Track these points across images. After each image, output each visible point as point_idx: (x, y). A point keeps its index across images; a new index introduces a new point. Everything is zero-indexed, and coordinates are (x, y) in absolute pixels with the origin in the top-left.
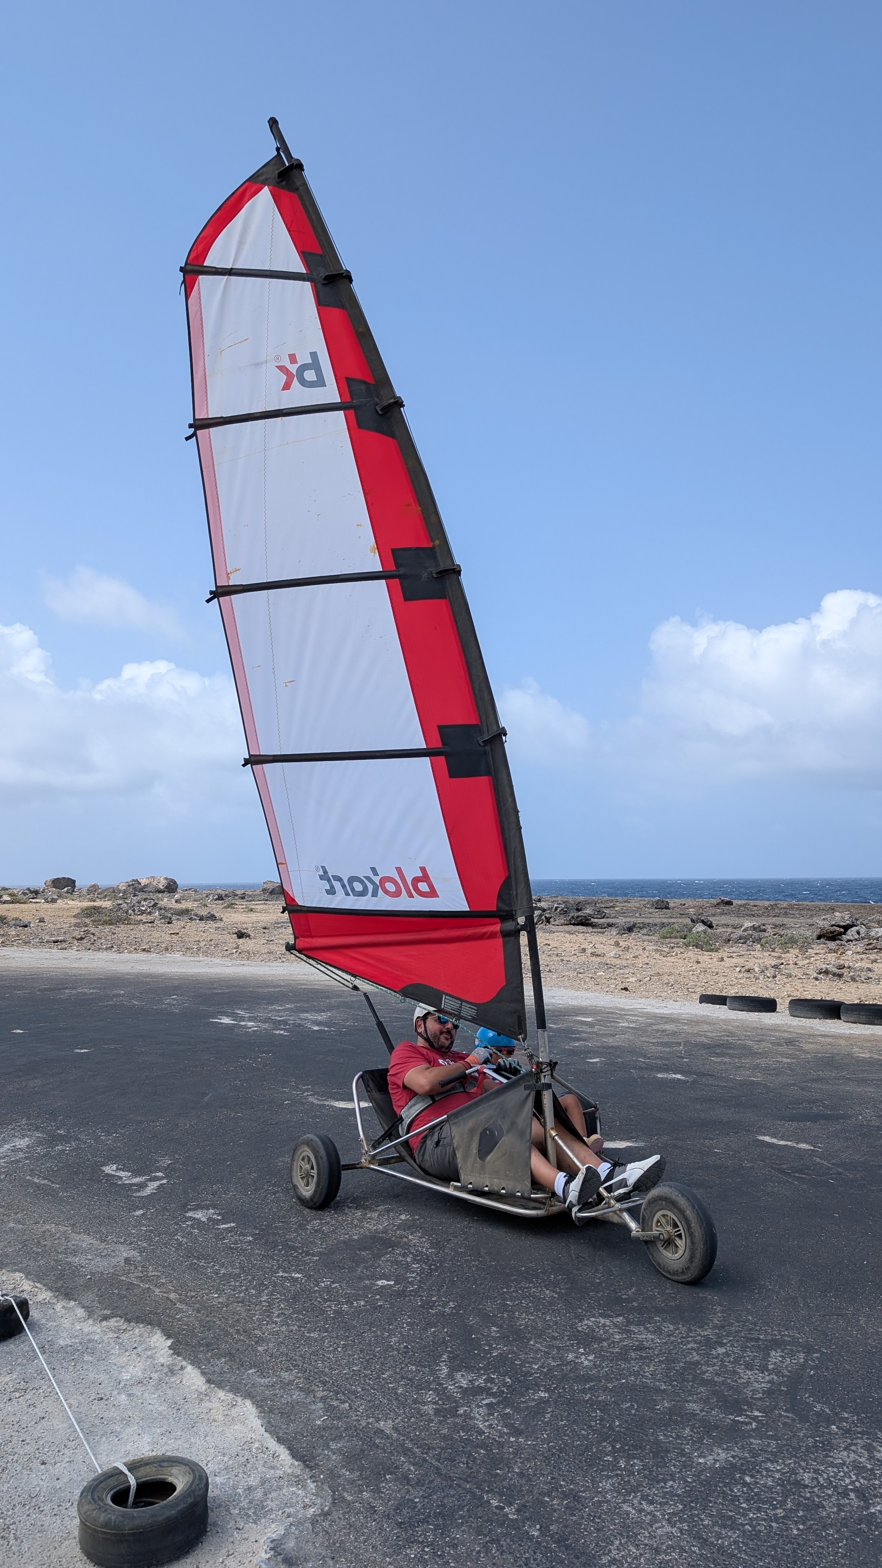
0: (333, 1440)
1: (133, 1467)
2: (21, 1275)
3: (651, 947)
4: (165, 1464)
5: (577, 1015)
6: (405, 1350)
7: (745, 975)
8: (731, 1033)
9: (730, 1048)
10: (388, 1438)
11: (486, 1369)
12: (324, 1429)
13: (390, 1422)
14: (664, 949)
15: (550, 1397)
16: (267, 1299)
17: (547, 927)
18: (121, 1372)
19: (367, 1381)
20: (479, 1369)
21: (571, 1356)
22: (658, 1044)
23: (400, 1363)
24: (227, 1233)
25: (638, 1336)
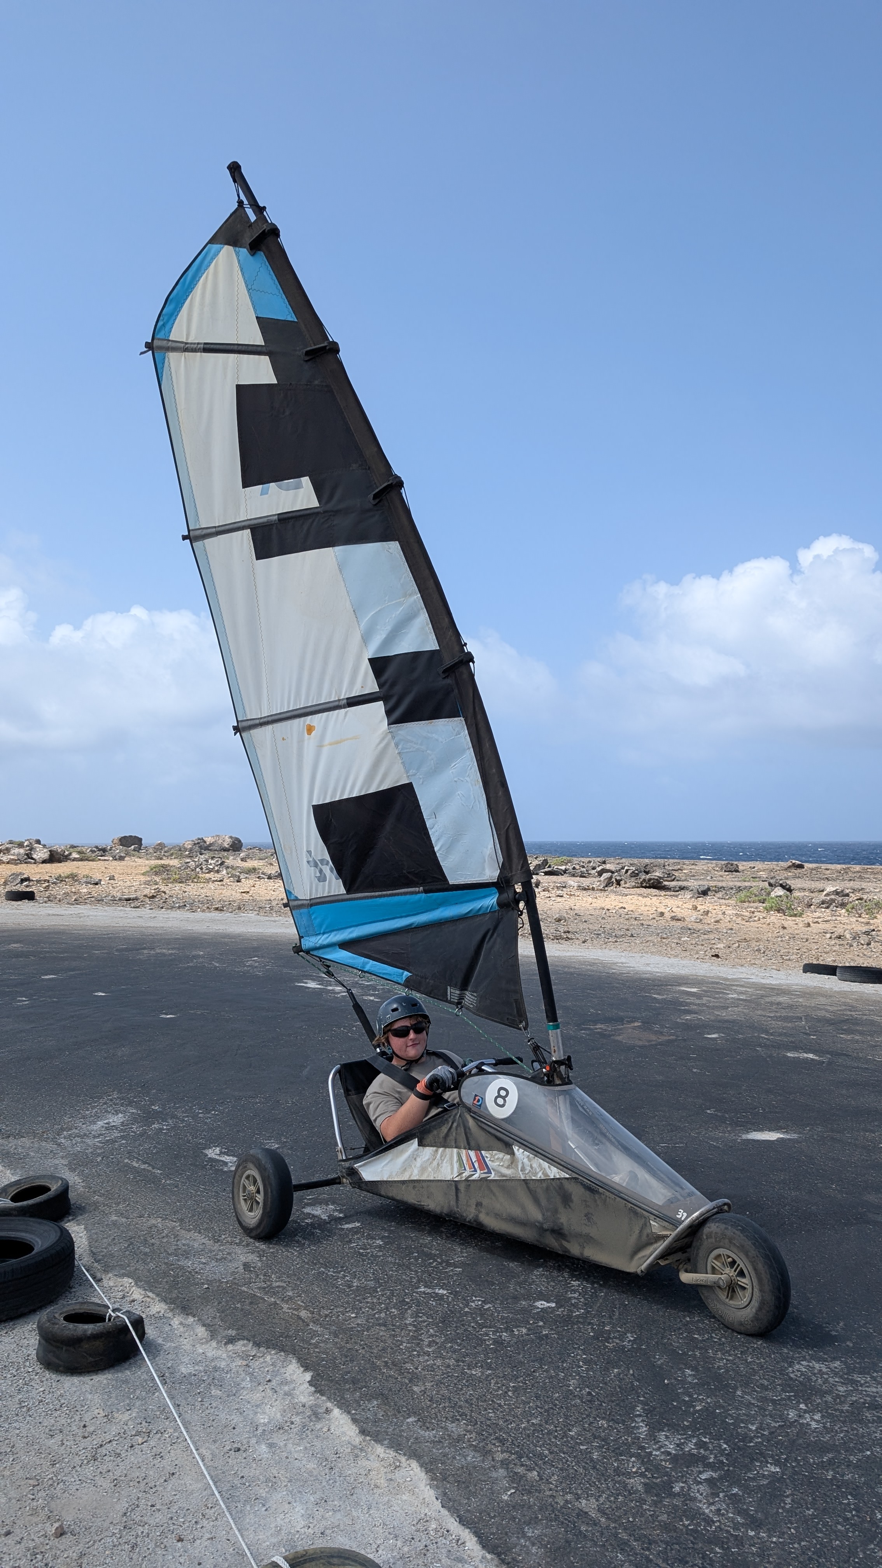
0: (528, 1523)
2: (130, 1280)
3: (731, 911)
5: (680, 985)
6: (589, 1398)
7: (837, 941)
8: (853, 1007)
9: (858, 1024)
10: (596, 1525)
11: (694, 1427)
12: (514, 1507)
14: (745, 914)
15: (783, 1473)
16: (413, 1322)
17: (618, 889)
18: (256, 1413)
19: (553, 1440)
20: (685, 1428)
21: (792, 1414)
22: (776, 1018)
23: (587, 1416)
24: (353, 1235)
25: (867, 1389)
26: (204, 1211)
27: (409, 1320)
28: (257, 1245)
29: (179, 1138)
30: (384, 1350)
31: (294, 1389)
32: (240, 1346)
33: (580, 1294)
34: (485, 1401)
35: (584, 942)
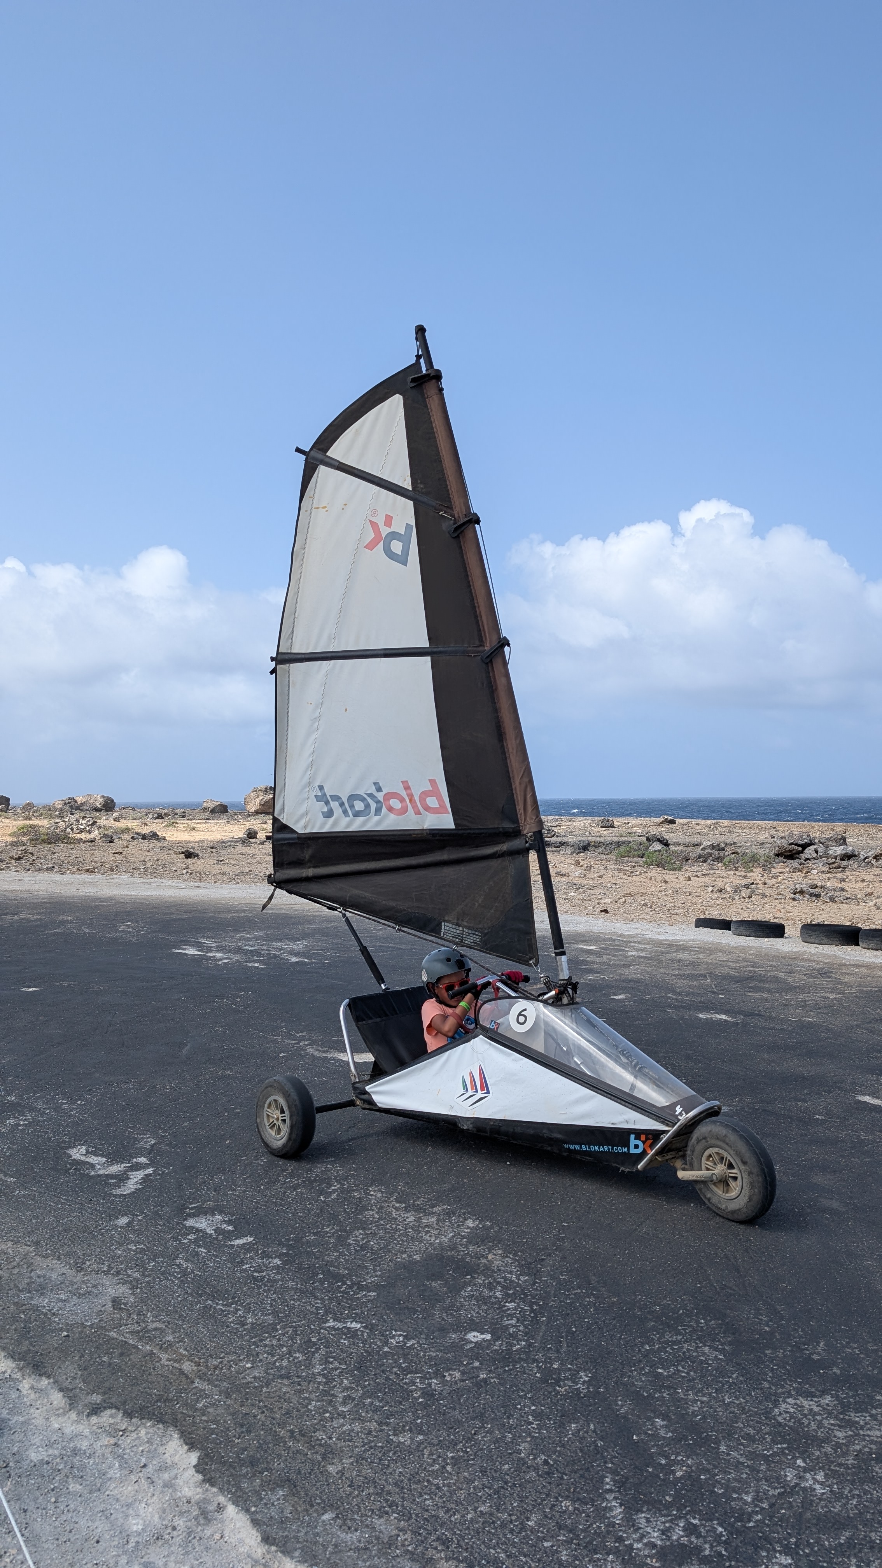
3: (612, 867)
6: (546, 1468)
7: (718, 894)
9: (764, 981)
11: (677, 1505)
14: (626, 868)
16: (322, 1370)
20: (667, 1507)
21: (790, 1475)
22: (681, 977)
23: (547, 1495)
24: (245, 1254)
26: (65, 1230)
27: (318, 1369)
28: (129, 1272)
29: (38, 1136)
30: (288, 1413)
31: (176, 1477)
32: (107, 1417)
33: (518, 1320)
34: (419, 1481)
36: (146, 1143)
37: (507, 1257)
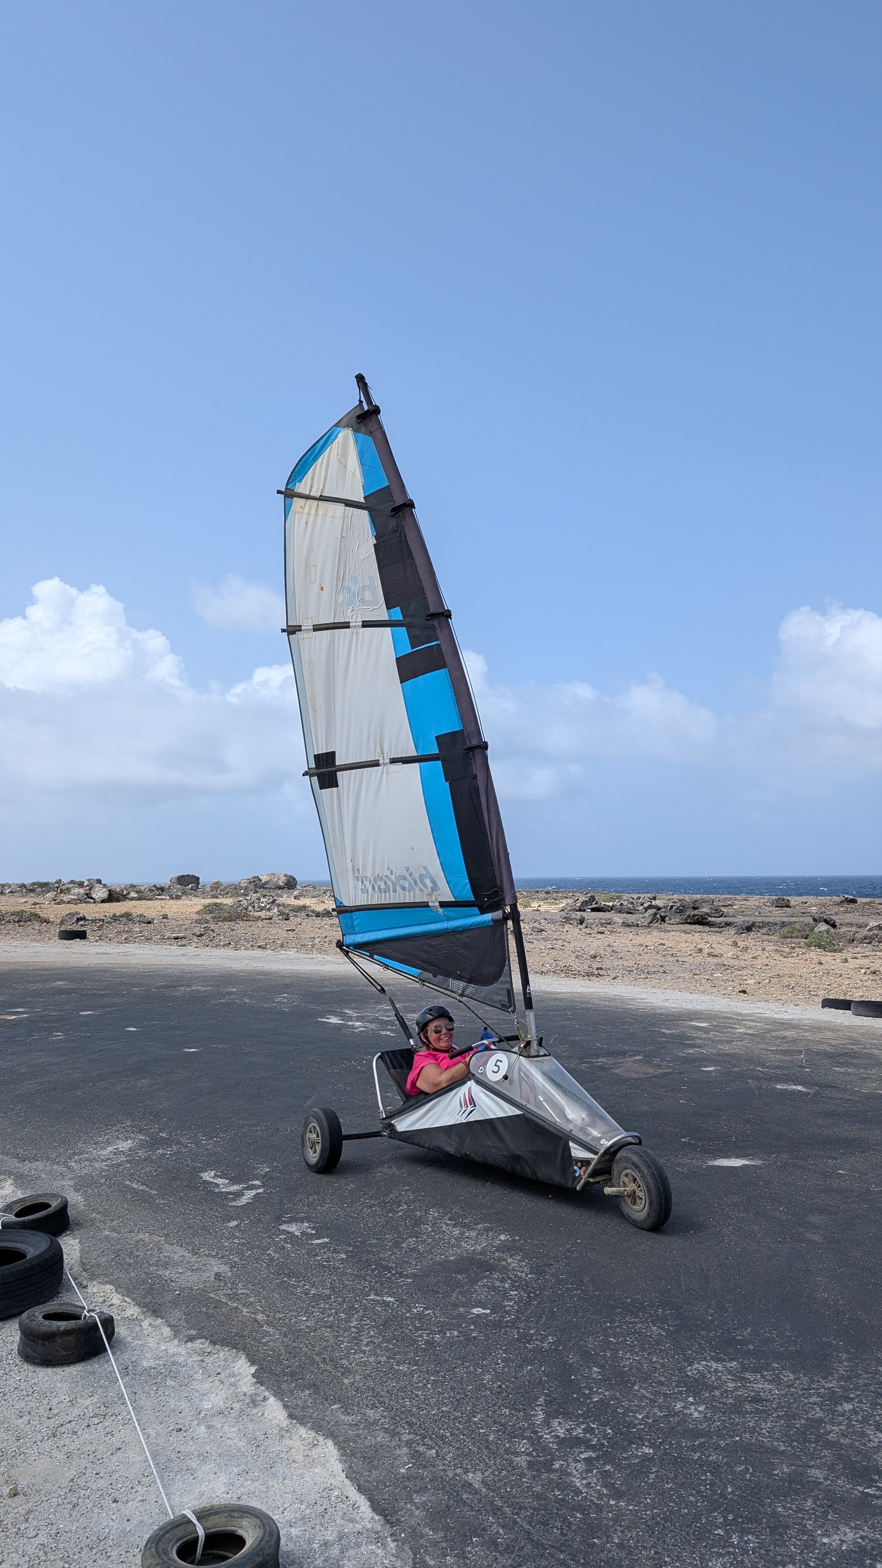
0: (417, 1492)
1: (202, 1515)
2: (112, 1287)
3: (771, 947)
4: (236, 1514)
5: (692, 1020)
6: (499, 1390)
7: (871, 977)
8: (856, 1041)
9: (855, 1057)
10: (476, 1494)
11: (585, 1416)
12: (408, 1479)
13: (479, 1474)
14: (785, 949)
15: (655, 1454)
16: (357, 1325)
17: (662, 926)
18: (202, 1400)
19: (457, 1424)
20: (578, 1416)
21: (679, 1406)
22: (777, 1052)
23: (493, 1405)
24: (320, 1249)
25: (754, 1385)
26: (189, 1228)
27: (354, 1323)
28: (231, 1257)
29: (179, 1163)
30: (325, 1348)
31: (239, 1380)
32: (198, 1344)
33: (515, 1302)
35: (614, 979)
36: (262, 1170)
37: (524, 1261)
